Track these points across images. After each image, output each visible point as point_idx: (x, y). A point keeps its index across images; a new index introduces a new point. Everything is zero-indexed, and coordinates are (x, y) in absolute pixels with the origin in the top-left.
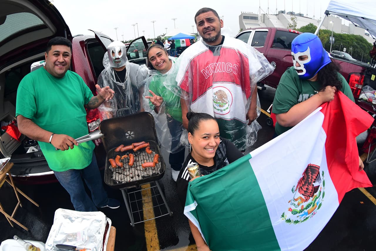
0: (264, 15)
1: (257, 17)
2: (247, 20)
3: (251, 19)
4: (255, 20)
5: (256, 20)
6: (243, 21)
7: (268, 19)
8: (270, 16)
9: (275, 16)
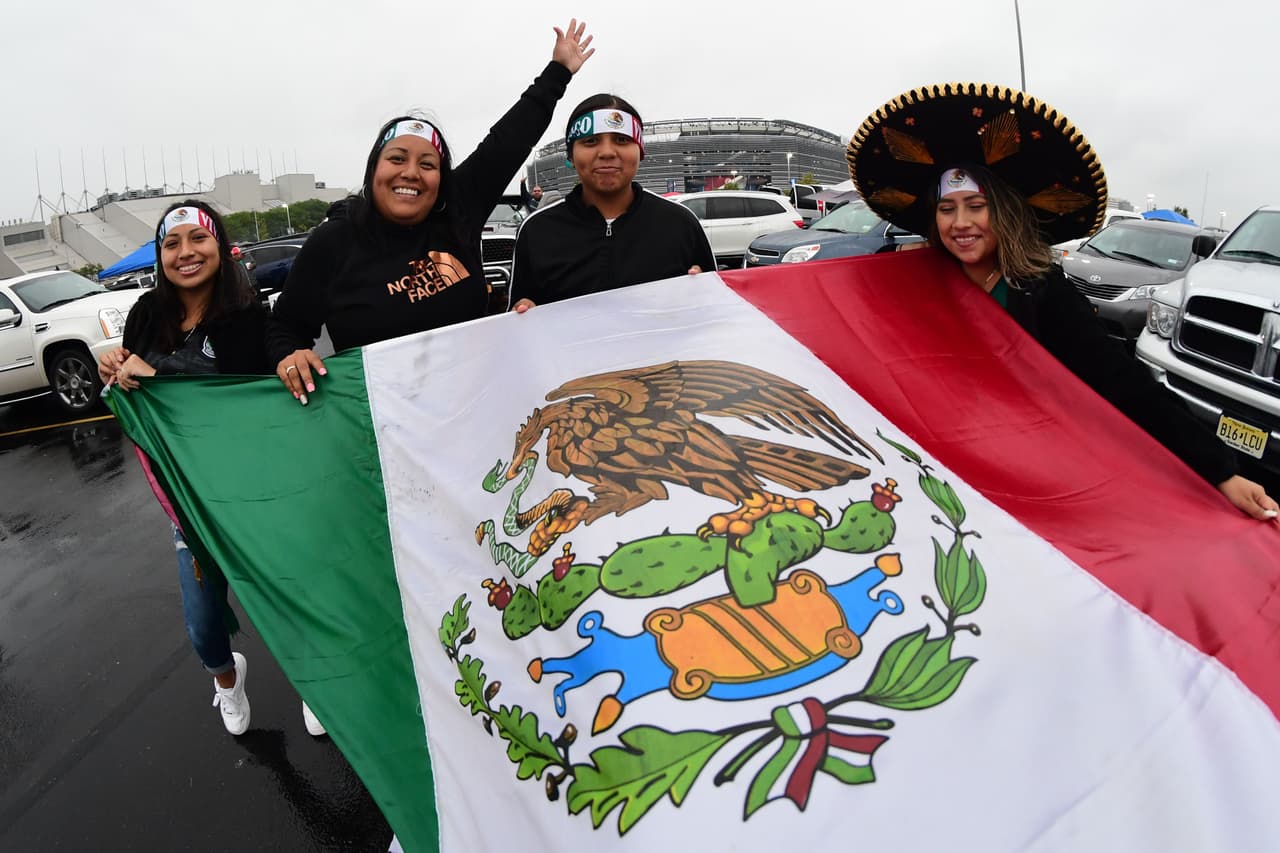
0: (60, 218)
1: (42, 231)
2: (16, 245)
3: (27, 240)
4: (36, 242)
5: (41, 240)
6: (6, 253)
7: (78, 227)
8: (81, 219)
9: (90, 213)
